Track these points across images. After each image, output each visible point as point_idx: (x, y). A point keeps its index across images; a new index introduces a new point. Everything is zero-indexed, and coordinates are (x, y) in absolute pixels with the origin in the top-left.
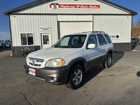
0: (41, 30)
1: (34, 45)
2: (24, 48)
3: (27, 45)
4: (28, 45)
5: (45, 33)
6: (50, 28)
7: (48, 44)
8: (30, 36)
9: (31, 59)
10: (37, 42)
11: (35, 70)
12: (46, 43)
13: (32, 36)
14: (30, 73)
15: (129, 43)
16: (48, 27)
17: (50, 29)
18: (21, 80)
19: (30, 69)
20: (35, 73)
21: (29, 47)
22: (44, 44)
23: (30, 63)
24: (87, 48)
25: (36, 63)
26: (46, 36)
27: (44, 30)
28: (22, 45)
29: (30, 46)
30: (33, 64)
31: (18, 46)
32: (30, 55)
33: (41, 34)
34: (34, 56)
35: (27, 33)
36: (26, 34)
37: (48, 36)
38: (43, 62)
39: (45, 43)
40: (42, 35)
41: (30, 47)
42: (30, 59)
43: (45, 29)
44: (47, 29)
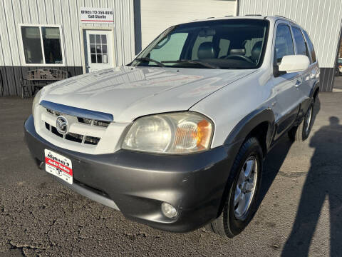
0: (86, 16)
1: (63, 65)
2: (33, 72)
3: (44, 64)
4: (47, 62)
5: (95, 28)
6: (111, 13)
7: (105, 61)
8: (50, 35)
9: (51, 107)
10: (72, 54)
11: (69, 161)
12: (100, 61)
13: (56, 35)
14: (49, 169)
15: (328, 69)
16: (105, 10)
17: (109, 17)
18: (21, 183)
19: (47, 152)
20: (73, 172)
21: (50, 71)
22: (93, 61)
23: (47, 126)
24: (277, 73)
25: (75, 128)
26: (98, 36)
27: (95, 19)
28: (27, 62)
29: (52, 67)
30: (59, 130)
31: (16, 64)
32: (46, 93)
33: (84, 31)
34: (64, 95)
35: (40, 26)
36: (38, 27)
37: (104, 37)
38: (110, 126)
39: (97, 58)
40: (88, 33)
41: (52, 70)
42: (49, 111)
43: (97, 17)
44: (102, 15)
